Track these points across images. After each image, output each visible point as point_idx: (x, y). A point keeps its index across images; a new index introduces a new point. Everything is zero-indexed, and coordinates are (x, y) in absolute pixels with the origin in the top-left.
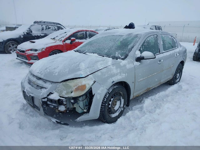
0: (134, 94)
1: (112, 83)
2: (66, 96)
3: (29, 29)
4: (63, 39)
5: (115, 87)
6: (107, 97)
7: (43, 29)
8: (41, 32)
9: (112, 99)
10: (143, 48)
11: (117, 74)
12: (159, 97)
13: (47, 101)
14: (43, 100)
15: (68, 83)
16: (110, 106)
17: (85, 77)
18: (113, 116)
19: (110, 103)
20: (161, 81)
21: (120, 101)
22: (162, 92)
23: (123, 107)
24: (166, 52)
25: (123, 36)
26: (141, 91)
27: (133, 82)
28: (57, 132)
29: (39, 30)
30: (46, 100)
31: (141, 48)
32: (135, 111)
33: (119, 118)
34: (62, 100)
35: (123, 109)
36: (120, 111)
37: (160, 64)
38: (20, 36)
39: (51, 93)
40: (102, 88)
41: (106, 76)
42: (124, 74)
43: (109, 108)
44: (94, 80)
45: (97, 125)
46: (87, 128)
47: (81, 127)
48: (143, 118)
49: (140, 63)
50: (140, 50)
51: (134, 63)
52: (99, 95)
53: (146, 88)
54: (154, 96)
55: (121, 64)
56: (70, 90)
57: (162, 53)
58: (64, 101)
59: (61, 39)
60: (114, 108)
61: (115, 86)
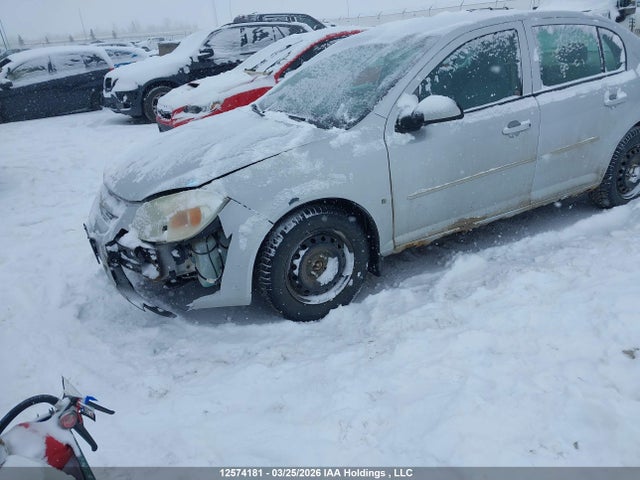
0: (397, 239)
1: (290, 203)
2: (153, 240)
3: (206, 45)
4: (277, 69)
5: (307, 217)
6: (276, 245)
7: (244, 41)
8: (240, 52)
9: (302, 253)
10: (433, 82)
11: (312, 176)
12: (523, 252)
13: (119, 251)
14: (109, 248)
15: (156, 202)
16: (296, 272)
17: (200, 187)
18: (315, 300)
19: (297, 262)
20: (532, 193)
21: (336, 258)
22: (545, 234)
23: (354, 276)
24: (555, 90)
25: (385, 45)
26: (429, 229)
27: (383, 201)
28: (154, 333)
29: (233, 45)
30: (115, 248)
31: (424, 82)
32: (402, 290)
33: (335, 307)
34: (147, 249)
35: (351, 283)
36: (343, 288)
37: (517, 134)
38: (182, 69)
39: (123, 232)
40: (254, 219)
41: (268, 182)
42: (343, 176)
43: (295, 278)
44: (225, 194)
45: (260, 324)
46: (231, 328)
47: (215, 323)
48: (416, 312)
49: (413, 138)
50: (416, 93)
51: (388, 138)
52: (246, 240)
53: (453, 220)
54: (504, 247)
55: (333, 143)
56: (160, 223)
57: (534, 95)
58: (151, 252)
59: (270, 69)
60: (319, 280)
61: (308, 213)
